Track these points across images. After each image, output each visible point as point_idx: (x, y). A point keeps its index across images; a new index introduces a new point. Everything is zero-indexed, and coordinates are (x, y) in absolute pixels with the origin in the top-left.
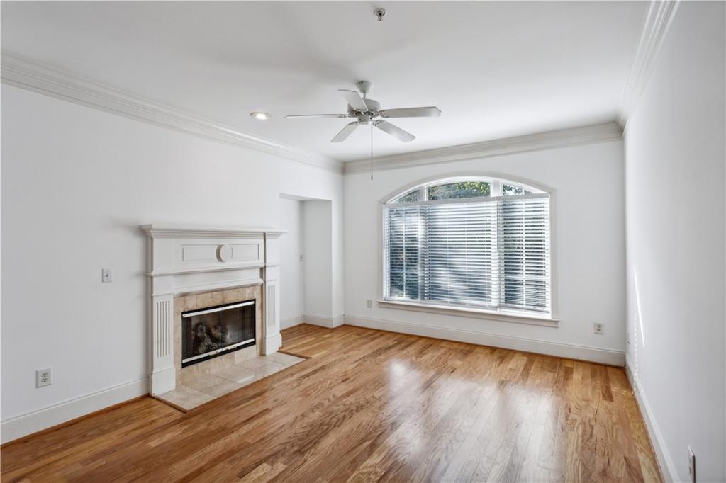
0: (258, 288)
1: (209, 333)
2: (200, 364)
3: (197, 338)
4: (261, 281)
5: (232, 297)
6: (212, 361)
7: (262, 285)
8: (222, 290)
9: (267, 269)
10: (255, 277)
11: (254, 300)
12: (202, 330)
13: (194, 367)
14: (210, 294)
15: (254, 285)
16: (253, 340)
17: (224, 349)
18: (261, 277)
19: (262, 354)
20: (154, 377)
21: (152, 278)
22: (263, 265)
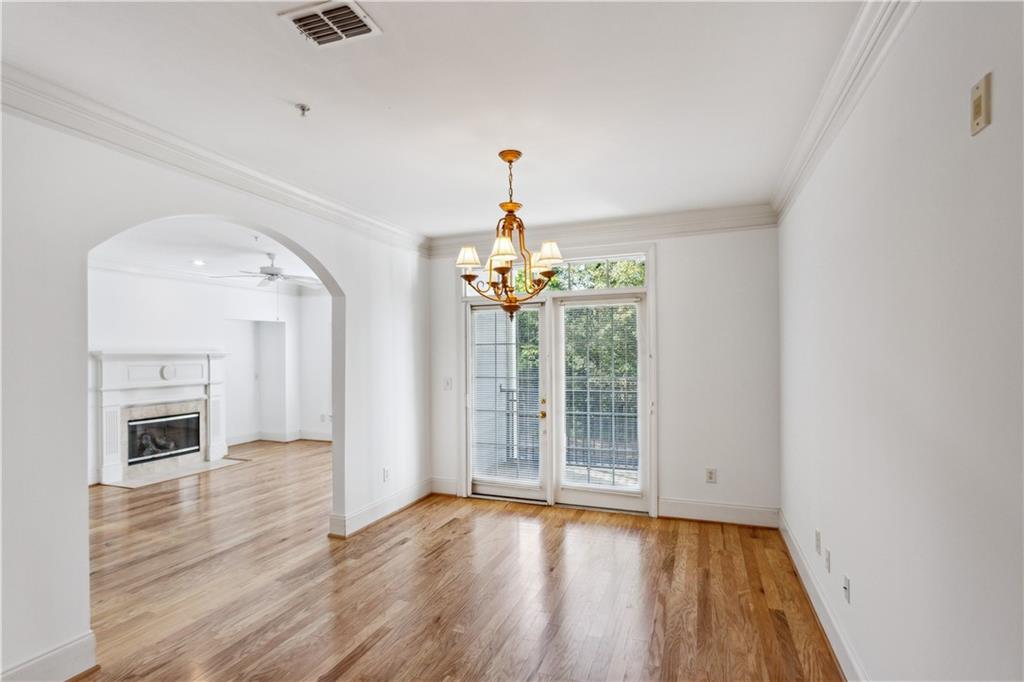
0: (203, 402)
1: (154, 441)
2: (145, 464)
3: (141, 444)
4: (205, 397)
5: (175, 410)
6: (156, 462)
7: (206, 401)
8: (166, 403)
9: (211, 386)
10: (200, 393)
11: (198, 413)
12: (147, 439)
13: (139, 465)
14: (154, 407)
15: (197, 400)
16: (197, 448)
17: (168, 453)
18: (206, 393)
19: (206, 459)
20: (104, 470)
21: (101, 392)
22: (206, 383)
